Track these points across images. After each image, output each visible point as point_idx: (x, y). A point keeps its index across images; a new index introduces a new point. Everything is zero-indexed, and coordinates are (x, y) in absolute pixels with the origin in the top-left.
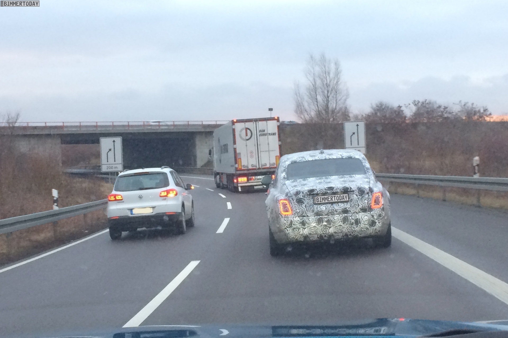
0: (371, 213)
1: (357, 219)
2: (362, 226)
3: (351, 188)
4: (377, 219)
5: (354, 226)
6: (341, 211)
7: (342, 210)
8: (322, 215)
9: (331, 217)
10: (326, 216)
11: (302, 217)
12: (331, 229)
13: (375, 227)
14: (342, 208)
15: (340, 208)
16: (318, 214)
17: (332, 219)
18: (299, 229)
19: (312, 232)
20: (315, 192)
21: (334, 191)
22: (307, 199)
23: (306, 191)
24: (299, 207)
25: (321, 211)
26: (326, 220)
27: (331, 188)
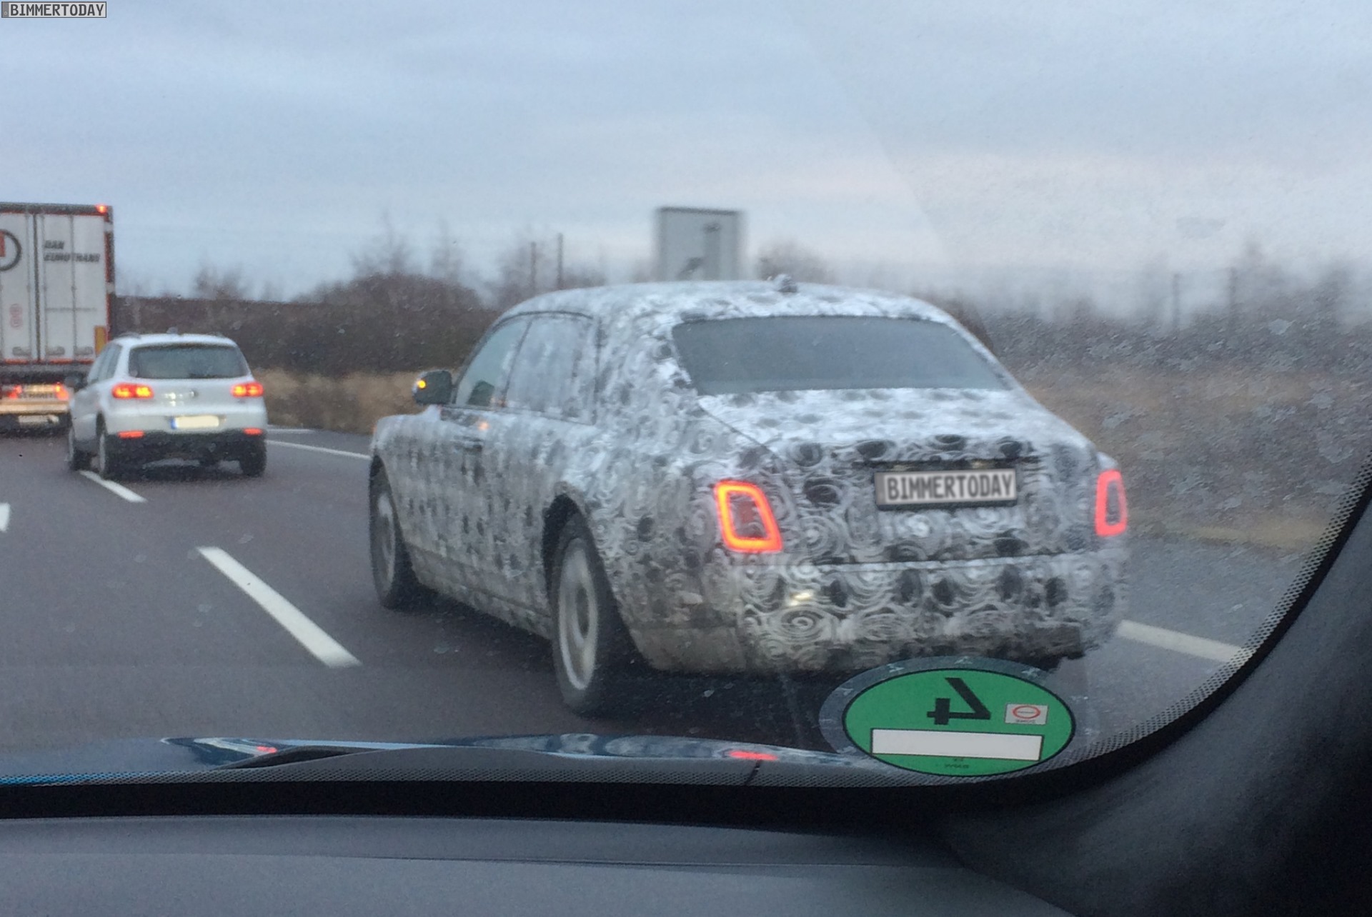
0: (1099, 555)
1: (1055, 579)
3: (1030, 447)
5: (1042, 610)
6: (990, 542)
7: (995, 540)
8: (914, 558)
10: (932, 565)
11: (829, 564)
12: (951, 620)
14: (993, 531)
15: (986, 531)
16: (895, 553)
17: (956, 577)
18: (816, 616)
19: (875, 633)
20: (888, 456)
21: (967, 455)
22: (855, 485)
23: (851, 450)
24: (816, 517)
25: (913, 542)
26: (933, 579)
27: (954, 442)
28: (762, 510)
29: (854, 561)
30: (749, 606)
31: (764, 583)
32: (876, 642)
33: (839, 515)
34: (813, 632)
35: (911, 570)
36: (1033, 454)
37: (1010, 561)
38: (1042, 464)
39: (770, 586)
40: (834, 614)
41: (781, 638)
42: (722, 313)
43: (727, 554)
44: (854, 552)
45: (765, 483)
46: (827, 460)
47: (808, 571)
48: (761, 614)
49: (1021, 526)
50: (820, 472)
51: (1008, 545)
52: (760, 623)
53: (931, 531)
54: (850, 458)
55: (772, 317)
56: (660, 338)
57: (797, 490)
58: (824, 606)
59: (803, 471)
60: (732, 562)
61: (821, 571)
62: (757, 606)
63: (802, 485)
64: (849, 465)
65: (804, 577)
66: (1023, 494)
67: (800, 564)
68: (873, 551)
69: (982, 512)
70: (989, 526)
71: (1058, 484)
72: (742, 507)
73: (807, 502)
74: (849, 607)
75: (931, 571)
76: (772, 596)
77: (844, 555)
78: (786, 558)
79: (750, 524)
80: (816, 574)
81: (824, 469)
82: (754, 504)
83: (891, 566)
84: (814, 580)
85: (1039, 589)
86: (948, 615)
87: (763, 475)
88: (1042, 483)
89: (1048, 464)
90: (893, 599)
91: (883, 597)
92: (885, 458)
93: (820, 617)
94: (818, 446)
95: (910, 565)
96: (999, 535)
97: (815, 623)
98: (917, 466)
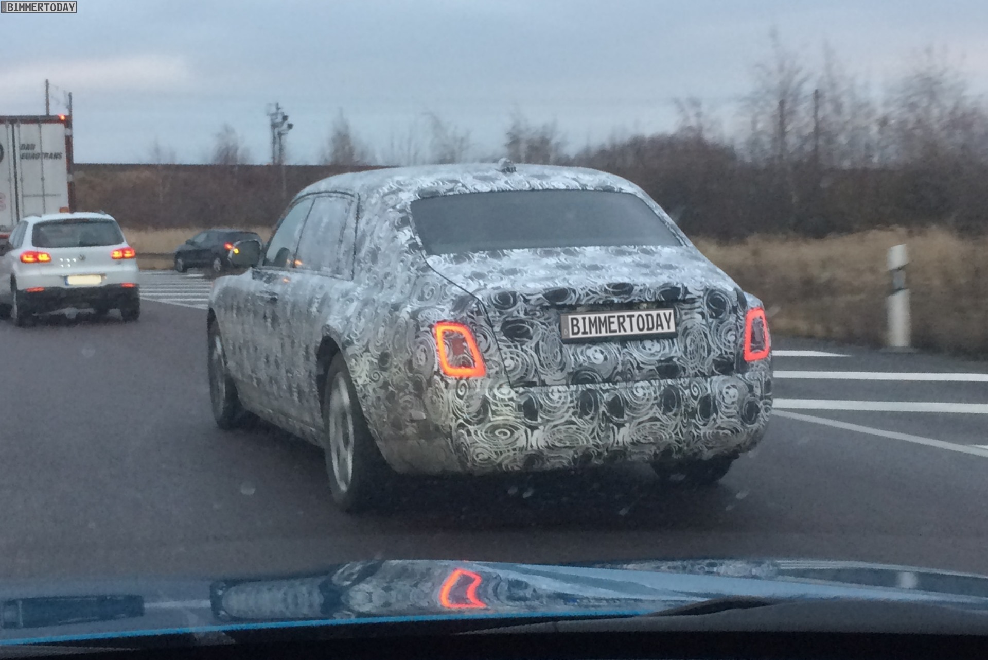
0: (747, 375)
1: (708, 396)
2: (721, 419)
3: (686, 291)
4: (761, 399)
5: (698, 420)
6: (653, 367)
7: (657, 365)
8: (593, 381)
9: (621, 389)
10: (607, 386)
11: (523, 386)
12: (622, 430)
13: (755, 426)
14: (657, 358)
15: (652, 358)
16: (577, 377)
17: (625, 394)
18: (513, 429)
19: (560, 441)
20: (571, 300)
21: (635, 298)
22: (542, 324)
23: (540, 296)
24: (513, 349)
25: (592, 368)
26: (607, 397)
27: (623, 289)
28: (470, 344)
29: (544, 384)
30: (461, 421)
31: (472, 402)
32: (561, 448)
33: (531, 348)
34: (510, 440)
35: (590, 390)
36: (688, 296)
37: (670, 381)
38: (697, 305)
39: (476, 404)
40: (528, 426)
41: (486, 446)
42: (452, 190)
43: (442, 379)
44: (543, 377)
45: (471, 323)
46: (520, 304)
47: (506, 392)
48: (470, 427)
49: (680, 354)
50: (515, 313)
51: (668, 369)
52: (469, 433)
53: (606, 358)
54: (539, 302)
55: (492, 192)
56: (401, 211)
57: (497, 329)
58: (519, 420)
59: (501, 313)
60: (447, 385)
61: (517, 392)
62: (467, 421)
63: (500, 324)
64: (538, 308)
65: (503, 397)
66: (680, 329)
67: (500, 386)
68: (559, 375)
69: (648, 344)
70: (653, 355)
71: (710, 320)
72: (456, 343)
73: (504, 338)
74: (539, 421)
75: (607, 391)
76: (478, 413)
77: (536, 380)
78: (489, 382)
79: (461, 356)
80: (513, 394)
81: (518, 311)
82: (464, 340)
83: (573, 387)
84: (511, 399)
85: (695, 404)
86: (620, 426)
87: (470, 316)
88: (696, 320)
89: (702, 305)
90: (574, 414)
91: (567, 412)
92: (568, 302)
93: (517, 429)
94: (514, 294)
95: (590, 386)
96: (660, 361)
97: (512, 433)
98: (595, 308)
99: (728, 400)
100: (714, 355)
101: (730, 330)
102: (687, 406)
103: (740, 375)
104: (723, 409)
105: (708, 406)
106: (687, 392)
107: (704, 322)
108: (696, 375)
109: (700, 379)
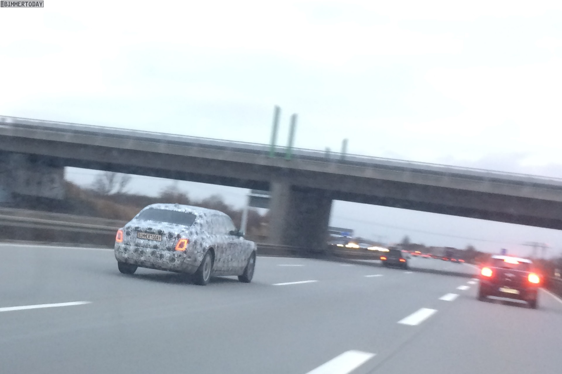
0: (174, 252)
1: (162, 254)
2: (164, 260)
3: (164, 232)
4: (177, 258)
5: (159, 259)
6: (152, 246)
8: (139, 246)
9: (144, 250)
11: (126, 245)
12: (142, 257)
13: (174, 263)
19: (131, 257)
20: (139, 229)
21: (152, 231)
25: (140, 244)
26: (141, 250)
27: (150, 229)
29: (130, 245)
32: (131, 259)
33: (130, 238)
37: (155, 250)
38: (165, 235)
40: (125, 253)
49: (159, 245)
51: (156, 247)
53: (144, 243)
59: (127, 230)
64: (133, 230)
66: (162, 240)
68: (133, 244)
69: (154, 241)
70: (154, 244)
71: (168, 239)
73: (126, 235)
74: (127, 252)
75: (141, 249)
79: (119, 237)
81: (130, 230)
82: (121, 234)
83: (135, 247)
85: (159, 255)
86: (142, 256)
88: (165, 238)
89: (167, 235)
90: (134, 252)
91: (132, 251)
95: (138, 247)
99: (167, 256)
100: (167, 246)
101: (172, 242)
102: (157, 255)
103: (172, 252)
104: (165, 258)
105: (161, 256)
106: (157, 252)
107: (166, 239)
108: (161, 250)
109: (162, 250)
